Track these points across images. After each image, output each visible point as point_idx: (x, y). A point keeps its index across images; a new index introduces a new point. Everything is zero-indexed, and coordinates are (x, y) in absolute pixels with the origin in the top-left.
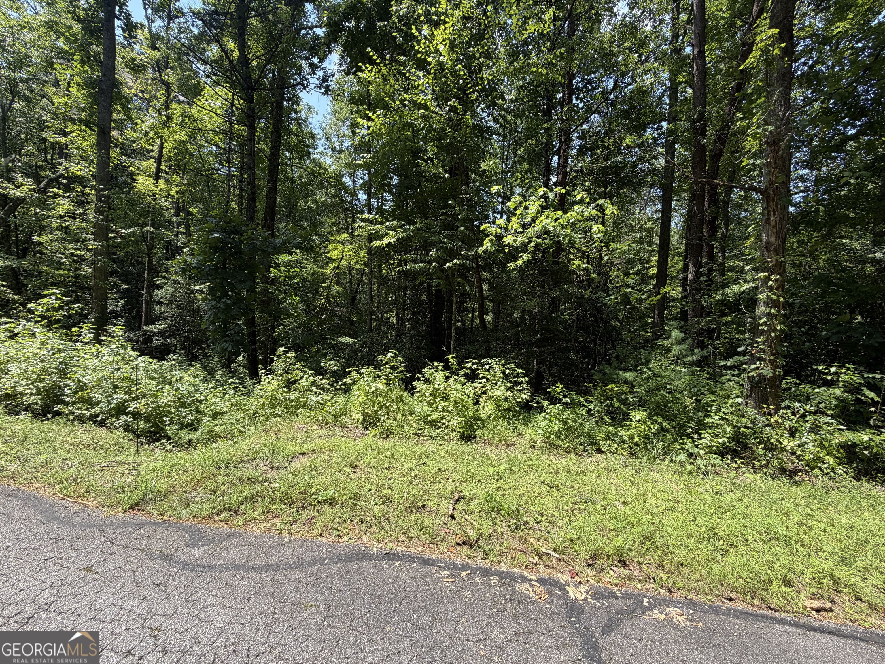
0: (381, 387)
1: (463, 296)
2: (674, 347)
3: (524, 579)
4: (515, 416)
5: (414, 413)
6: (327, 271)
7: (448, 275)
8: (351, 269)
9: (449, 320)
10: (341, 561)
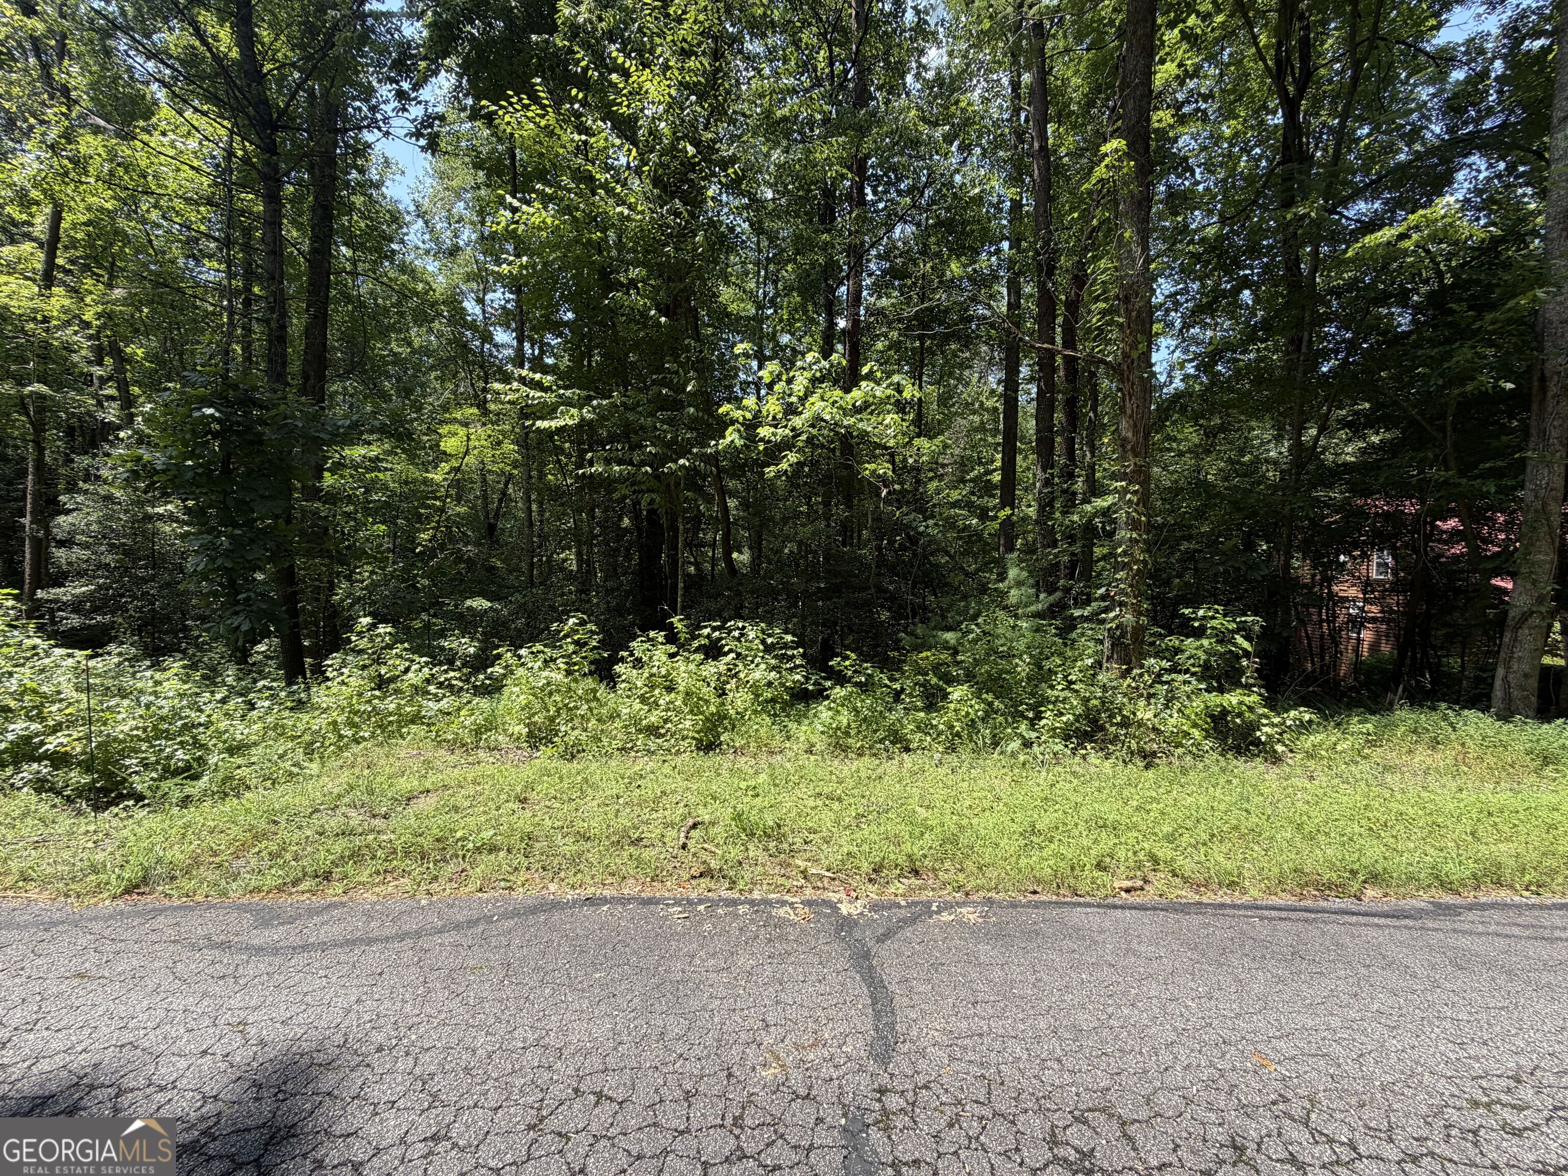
0: (558, 677)
1: (697, 520)
2: (1013, 592)
3: (784, 903)
4: (783, 709)
5: (619, 716)
6: (437, 476)
7: (668, 485)
8: (483, 471)
9: (674, 561)
10: (518, 915)
